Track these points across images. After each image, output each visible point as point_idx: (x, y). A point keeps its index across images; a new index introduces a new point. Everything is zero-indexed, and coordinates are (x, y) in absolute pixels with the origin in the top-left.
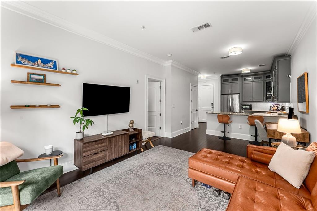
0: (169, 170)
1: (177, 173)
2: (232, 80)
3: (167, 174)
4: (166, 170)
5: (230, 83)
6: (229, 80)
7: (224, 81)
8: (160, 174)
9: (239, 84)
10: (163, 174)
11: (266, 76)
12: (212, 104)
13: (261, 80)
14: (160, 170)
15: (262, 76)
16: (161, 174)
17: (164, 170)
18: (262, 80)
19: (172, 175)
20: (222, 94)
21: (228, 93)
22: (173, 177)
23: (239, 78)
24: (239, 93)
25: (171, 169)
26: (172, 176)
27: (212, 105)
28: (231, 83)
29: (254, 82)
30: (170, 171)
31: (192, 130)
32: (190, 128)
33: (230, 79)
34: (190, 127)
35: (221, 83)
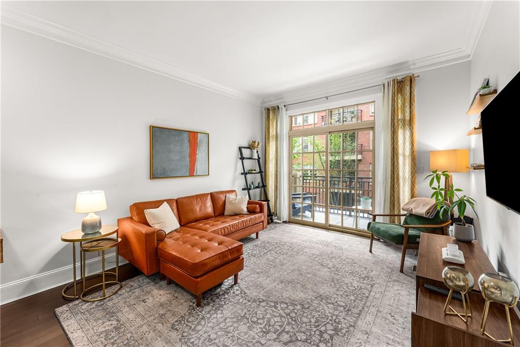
0: (269, 316)
1: (253, 306)
3: (273, 304)
4: (275, 314)
8: (287, 304)
10: (282, 306)
14: (289, 314)
16: (285, 306)
17: (281, 316)
19: (263, 301)
22: (261, 298)
25: (264, 318)
26: (265, 299)
30: (268, 311)
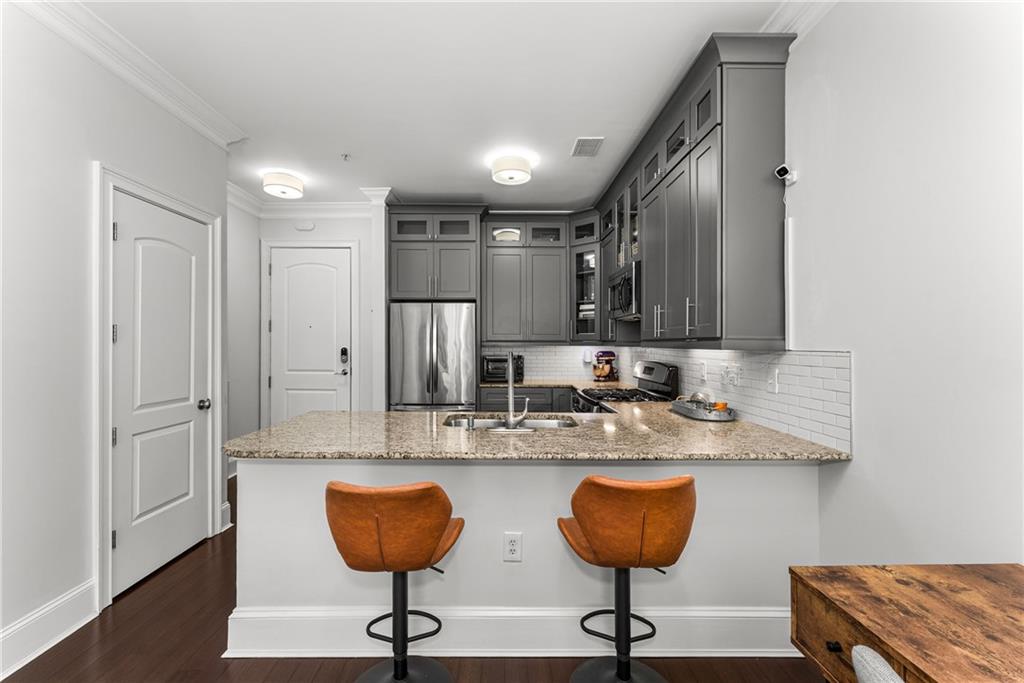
2: (444, 227)
5: (433, 241)
6: (429, 226)
7: (402, 227)
9: (474, 248)
11: (578, 229)
12: (344, 352)
13: (557, 243)
15: (562, 226)
18: (562, 242)
20: (391, 300)
21: (424, 296)
23: (474, 221)
24: (472, 296)
27: (344, 361)
28: (438, 246)
29: (534, 251)
31: (116, 600)
32: (89, 591)
33: (433, 221)
34: (94, 580)
35: (391, 242)
